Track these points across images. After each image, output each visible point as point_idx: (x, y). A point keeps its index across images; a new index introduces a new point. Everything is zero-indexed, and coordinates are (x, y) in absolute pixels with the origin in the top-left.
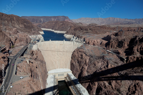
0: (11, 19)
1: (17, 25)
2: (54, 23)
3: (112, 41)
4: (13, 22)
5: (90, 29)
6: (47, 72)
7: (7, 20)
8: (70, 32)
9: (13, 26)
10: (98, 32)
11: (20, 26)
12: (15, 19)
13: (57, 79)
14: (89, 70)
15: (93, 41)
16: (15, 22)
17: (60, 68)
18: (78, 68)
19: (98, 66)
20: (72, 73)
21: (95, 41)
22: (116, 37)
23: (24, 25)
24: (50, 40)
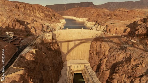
0: (32, 9)
1: (38, 14)
2: (76, 10)
3: (138, 28)
4: (34, 11)
5: (114, 15)
6: (63, 63)
7: (29, 10)
8: (92, 19)
9: (35, 15)
10: (125, 18)
11: (41, 15)
12: (36, 9)
13: (73, 71)
14: (108, 64)
15: (116, 29)
16: (36, 11)
17: (77, 59)
18: (97, 60)
19: (119, 59)
20: (90, 65)
21: (118, 28)
22: (145, 23)
23: (44, 13)
24: (67, 28)
